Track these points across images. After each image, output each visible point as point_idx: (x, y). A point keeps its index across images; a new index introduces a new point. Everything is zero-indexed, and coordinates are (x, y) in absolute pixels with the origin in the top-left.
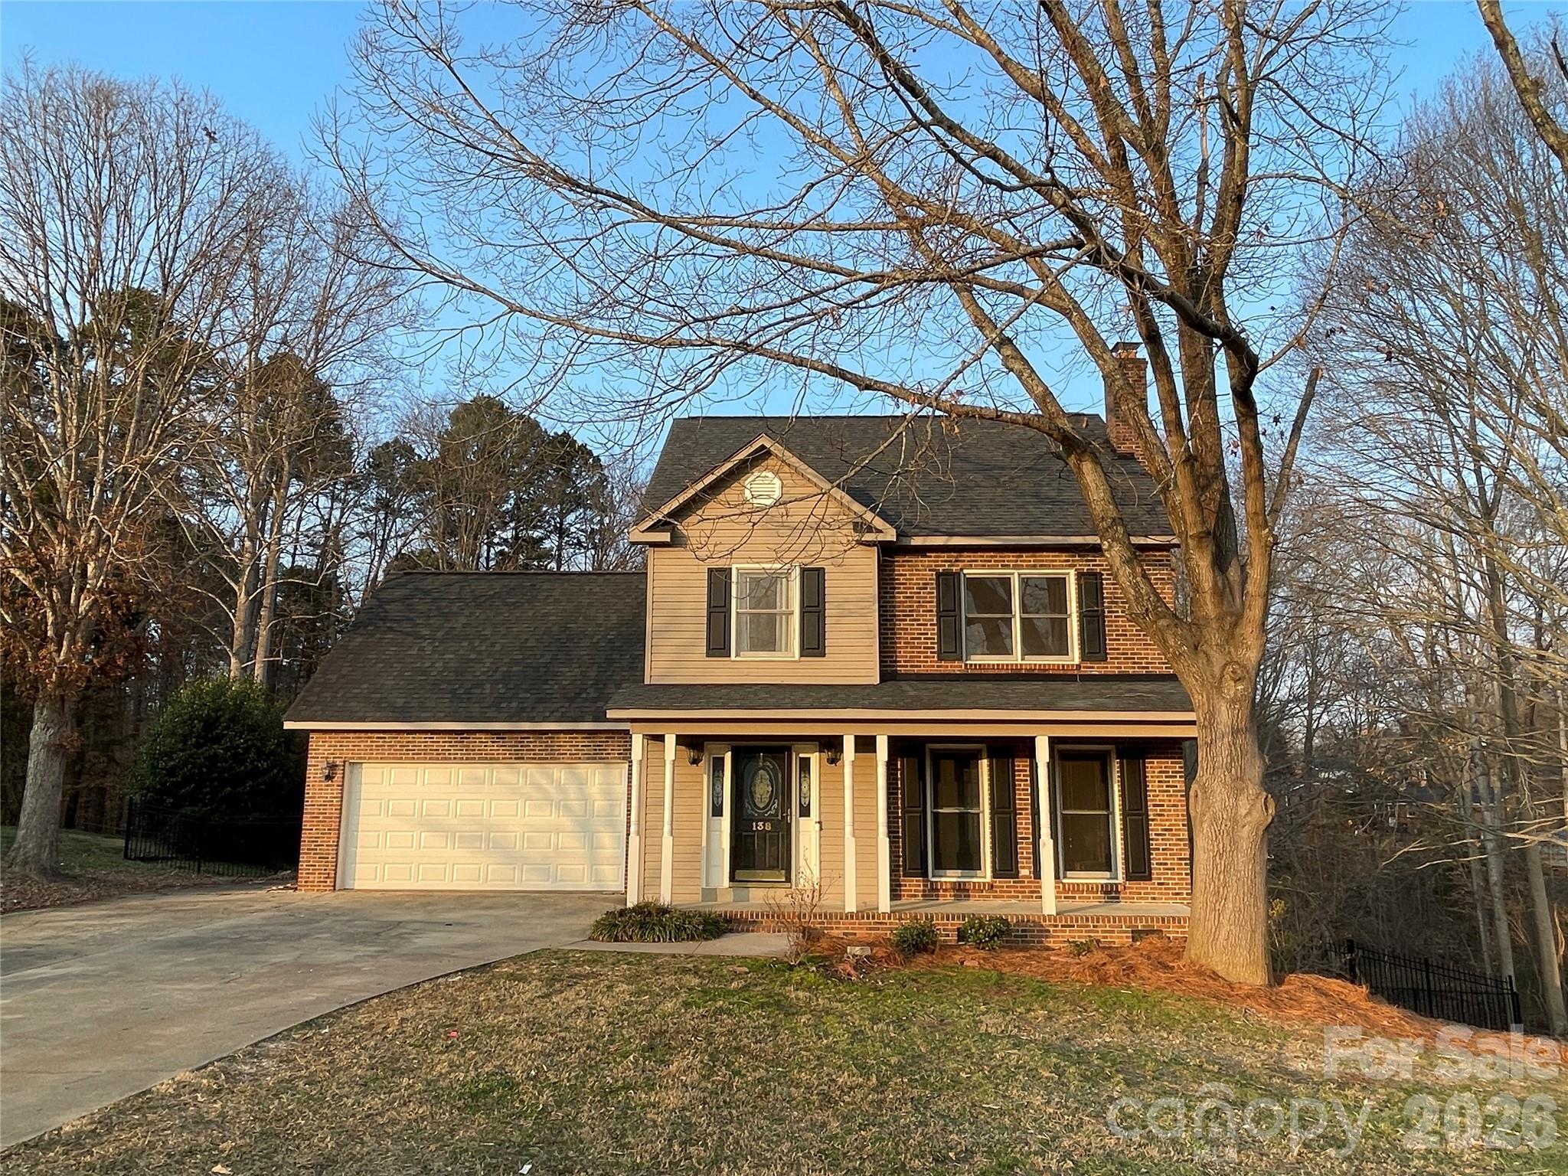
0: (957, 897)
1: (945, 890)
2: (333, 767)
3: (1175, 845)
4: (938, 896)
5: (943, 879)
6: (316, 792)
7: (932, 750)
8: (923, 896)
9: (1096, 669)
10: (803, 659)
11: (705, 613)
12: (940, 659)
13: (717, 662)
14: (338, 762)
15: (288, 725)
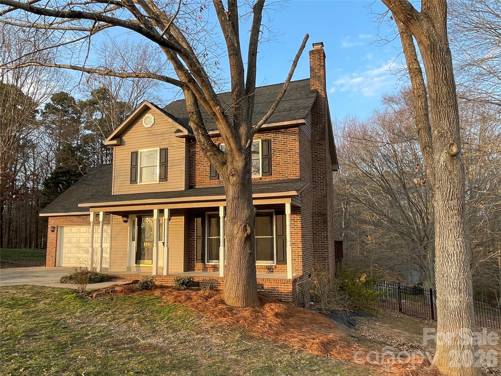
0: (214, 271)
1: (210, 268)
2: (54, 228)
3: (296, 250)
4: (207, 270)
5: (210, 264)
6: (51, 236)
7: (208, 215)
8: (202, 270)
9: (267, 179)
10: (160, 182)
11: (130, 168)
12: (210, 179)
13: (134, 186)
14: (56, 226)
15: (41, 215)
